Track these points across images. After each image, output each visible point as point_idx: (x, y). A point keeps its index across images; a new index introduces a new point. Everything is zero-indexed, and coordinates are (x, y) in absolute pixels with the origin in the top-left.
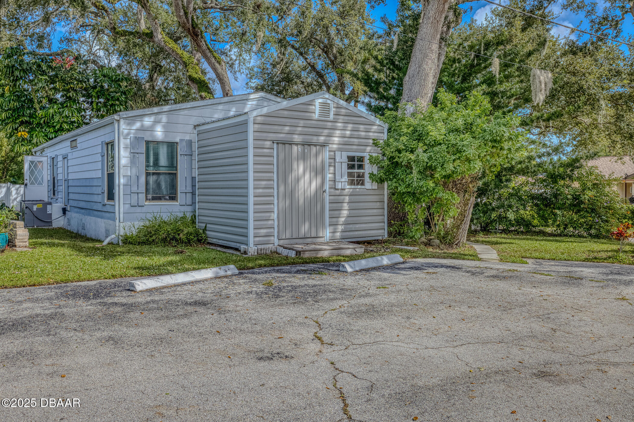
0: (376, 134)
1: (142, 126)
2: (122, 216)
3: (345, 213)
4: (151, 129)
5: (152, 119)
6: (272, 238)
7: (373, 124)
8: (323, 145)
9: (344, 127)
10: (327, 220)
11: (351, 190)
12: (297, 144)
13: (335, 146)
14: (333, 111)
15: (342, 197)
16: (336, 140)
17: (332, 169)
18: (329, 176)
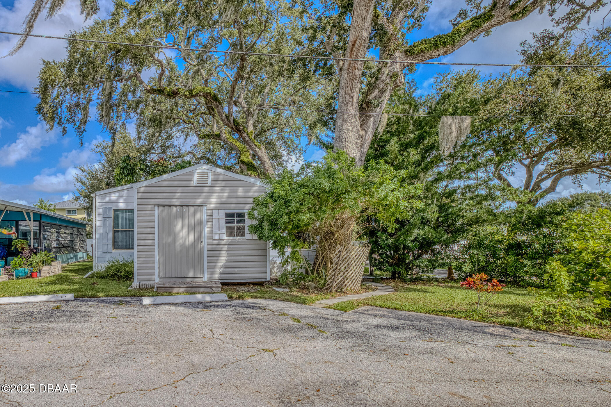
0: (256, 194)
1: (110, 200)
2: (96, 259)
3: (223, 259)
4: (116, 201)
5: (117, 194)
6: (153, 277)
7: (253, 186)
8: (201, 206)
9: (222, 190)
10: (205, 265)
11: (230, 240)
12: (176, 206)
13: (212, 206)
14: (210, 178)
15: (221, 246)
16: (213, 200)
17: (210, 224)
18: (206, 230)
